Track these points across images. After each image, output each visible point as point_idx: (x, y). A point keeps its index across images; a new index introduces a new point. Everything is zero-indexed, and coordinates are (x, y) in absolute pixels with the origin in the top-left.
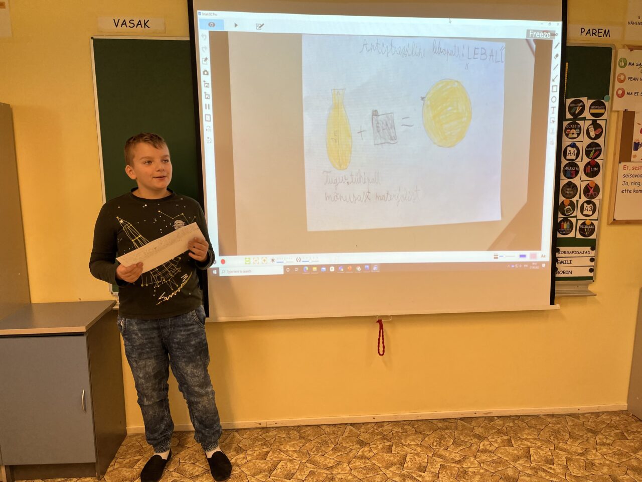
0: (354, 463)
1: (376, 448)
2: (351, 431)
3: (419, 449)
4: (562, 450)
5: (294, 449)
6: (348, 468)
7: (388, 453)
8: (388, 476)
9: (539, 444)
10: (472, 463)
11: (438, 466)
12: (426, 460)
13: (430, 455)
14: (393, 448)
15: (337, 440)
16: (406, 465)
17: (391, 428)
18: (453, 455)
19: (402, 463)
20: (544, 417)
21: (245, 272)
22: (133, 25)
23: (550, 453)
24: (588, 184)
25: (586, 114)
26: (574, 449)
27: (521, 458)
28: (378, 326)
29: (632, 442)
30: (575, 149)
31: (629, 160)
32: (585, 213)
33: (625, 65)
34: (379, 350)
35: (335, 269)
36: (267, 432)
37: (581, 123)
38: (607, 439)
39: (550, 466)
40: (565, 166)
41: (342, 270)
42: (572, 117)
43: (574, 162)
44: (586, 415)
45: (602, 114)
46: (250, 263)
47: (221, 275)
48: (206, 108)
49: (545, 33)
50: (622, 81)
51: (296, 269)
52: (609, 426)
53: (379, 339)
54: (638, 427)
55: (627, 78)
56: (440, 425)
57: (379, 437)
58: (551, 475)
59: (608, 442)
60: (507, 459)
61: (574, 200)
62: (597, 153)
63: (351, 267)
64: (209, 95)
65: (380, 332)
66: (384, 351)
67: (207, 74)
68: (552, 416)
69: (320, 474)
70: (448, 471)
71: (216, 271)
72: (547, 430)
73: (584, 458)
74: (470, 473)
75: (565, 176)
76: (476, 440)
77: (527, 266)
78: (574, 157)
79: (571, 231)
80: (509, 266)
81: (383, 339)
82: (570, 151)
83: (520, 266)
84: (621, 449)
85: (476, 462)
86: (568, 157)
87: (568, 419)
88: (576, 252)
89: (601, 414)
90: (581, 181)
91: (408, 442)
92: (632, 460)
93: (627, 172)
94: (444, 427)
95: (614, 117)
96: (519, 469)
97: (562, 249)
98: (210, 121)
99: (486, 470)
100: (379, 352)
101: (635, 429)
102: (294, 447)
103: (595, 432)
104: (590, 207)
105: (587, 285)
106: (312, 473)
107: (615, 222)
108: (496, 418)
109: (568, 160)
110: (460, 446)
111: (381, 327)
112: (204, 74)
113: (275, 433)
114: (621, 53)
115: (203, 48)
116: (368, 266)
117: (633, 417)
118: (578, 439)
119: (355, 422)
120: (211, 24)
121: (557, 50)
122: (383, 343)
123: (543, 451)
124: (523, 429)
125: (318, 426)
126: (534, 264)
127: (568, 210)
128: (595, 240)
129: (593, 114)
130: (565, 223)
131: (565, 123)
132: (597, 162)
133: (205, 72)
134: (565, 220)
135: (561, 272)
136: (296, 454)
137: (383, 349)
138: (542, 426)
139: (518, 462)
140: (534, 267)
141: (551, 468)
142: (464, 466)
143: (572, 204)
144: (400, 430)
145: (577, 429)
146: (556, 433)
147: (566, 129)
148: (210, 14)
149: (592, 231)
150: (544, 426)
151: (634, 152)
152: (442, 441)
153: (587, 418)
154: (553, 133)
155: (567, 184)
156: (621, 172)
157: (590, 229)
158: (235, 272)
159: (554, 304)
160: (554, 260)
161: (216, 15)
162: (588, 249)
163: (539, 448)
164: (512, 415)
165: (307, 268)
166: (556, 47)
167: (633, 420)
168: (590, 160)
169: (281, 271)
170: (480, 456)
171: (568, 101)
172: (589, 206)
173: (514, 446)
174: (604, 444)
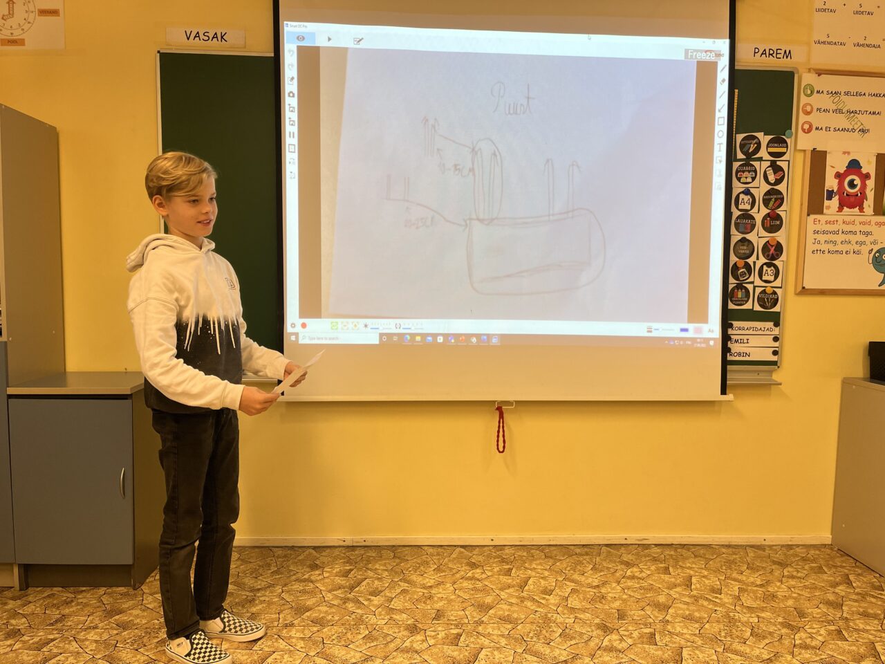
0: (460, 583)
1: (491, 571)
2: (462, 552)
3: (546, 573)
4: (735, 580)
5: (385, 568)
6: (452, 588)
7: (506, 575)
8: (502, 597)
9: (706, 573)
10: (613, 589)
11: (569, 590)
12: (554, 584)
13: (561, 579)
14: (513, 571)
15: (441, 562)
16: (526, 588)
17: (513, 552)
18: (590, 580)
19: (522, 586)
20: (717, 547)
21: (330, 339)
22: (207, 38)
23: (718, 583)
24: (768, 241)
25: (763, 153)
26: (752, 579)
27: (679, 585)
28: (497, 413)
29: (832, 576)
30: (749, 197)
31: (821, 212)
32: (764, 278)
33: (812, 92)
34: (498, 445)
35: (444, 339)
36: (352, 551)
37: (756, 164)
38: (798, 572)
39: (716, 595)
40: (737, 218)
41: (453, 341)
42: (744, 157)
43: (750, 212)
44: (774, 547)
45: (783, 154)
46: (337, 329)
47: (301, 341)
48: (290, 137)
49: (708, 53)
50: (808, 113)
51: (395, 338)
52: (804, 559)
53: (498, 432)
54: (843, 562)
55: (815, 110)
56: (578, 551)
57: (496, 560)
58: (715, 604)
59: (799, 575)
60: (660, 586)
61: (750, 261)
62: (778, 202)
63: (464, 338)
64: (293, 121)
65: (499, 422)
66: (504, 447)
67: (293, 96)
68: (729, 546)
69: (415, 592)
70: (581, 596)
71: (294, 337)
72: (718, 559)
73: (763, 590)
74: (609, 598)
75: (737, 229)
76: (623, 566)
77: (689, 343)
78: (748, 207)
79: (747, 301)
80: (667, 342)
81: (504, 431)
82: (743, 199)
83: (682, 343)
84: (816, 583)
85: (618, 588)
86: (740, 207)
87: (749, 550)
88: (755, 329)
89: (794, 547)
90: (758, 237)
91: (534, 566)
92: (828, 594)
93: (818, 227)
94: (584, 553)
95: (800, 156)
96: (675, 596)
97: (736, 324)
98: (294, 152)
99: (630, 595)
100: (498, 449)
101: (839, 564)
102: (385, 566)
103: (782, 565)
104: (770, 271)
105: (771, 372)
106: (404, 591)
107: (804, 291)
108: (653, 546)
109: (741, 210)
110: (601, 571)
111: (501, 416)
112: (289, 96)
113: (363, 552)
114: (806, 79)
115: (289, 65)
116: (485, 337)
117: (839, 552)
118: (758, 571)
119: (467, 544)
120: (301, 38)
121: (723, 75)
122: (504, 436)
123: (710, 579)
124: (687, 558)
125: (419, 546)
126: (699, 340)
127: (743, 274)
128: (779, 313)
129: (771, 154)
130: (740, 290)
131: (736, 165)
132: (778, 215)
133: (291, 94)
134: (740, 286)
135: (736, 354)
136: (387, 573)
137: (503, 445)
138: (712, 555)
139: (675, 590)
140: (699, 345)
141: (716, 598)
142: (602, 591)
143: (747, 266)
144: (525, 554)
145: (759, 561)
146: (730, 564)
147: (737, 172)
148: (300, 26)
149: (775, 302)
150: (715, 556)
151: (826, 203)
152: (578, 567)
153: (776, 550)
154: (720, 176)
155: (740, 240)
156: (811, 227)
157: (771, 299)
158: (319, 339)
159: (725, 394)
160: (726, 338)
161: (306, 27)
162: (770, 324)
163: (703, 577)
164: (674, 543)
165: (408, 337)
166: (722, 70)
167: (838, 555)
168: (769, 211)
169: (375, 340)
170: (625, 583)
171: (740, 137)
172: (769, 269)
173: (673, 574)
174: (793, 577)
